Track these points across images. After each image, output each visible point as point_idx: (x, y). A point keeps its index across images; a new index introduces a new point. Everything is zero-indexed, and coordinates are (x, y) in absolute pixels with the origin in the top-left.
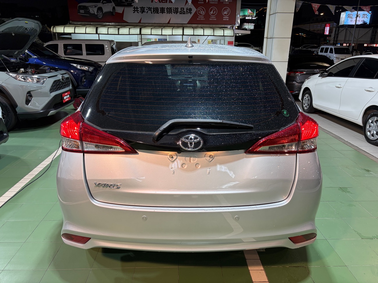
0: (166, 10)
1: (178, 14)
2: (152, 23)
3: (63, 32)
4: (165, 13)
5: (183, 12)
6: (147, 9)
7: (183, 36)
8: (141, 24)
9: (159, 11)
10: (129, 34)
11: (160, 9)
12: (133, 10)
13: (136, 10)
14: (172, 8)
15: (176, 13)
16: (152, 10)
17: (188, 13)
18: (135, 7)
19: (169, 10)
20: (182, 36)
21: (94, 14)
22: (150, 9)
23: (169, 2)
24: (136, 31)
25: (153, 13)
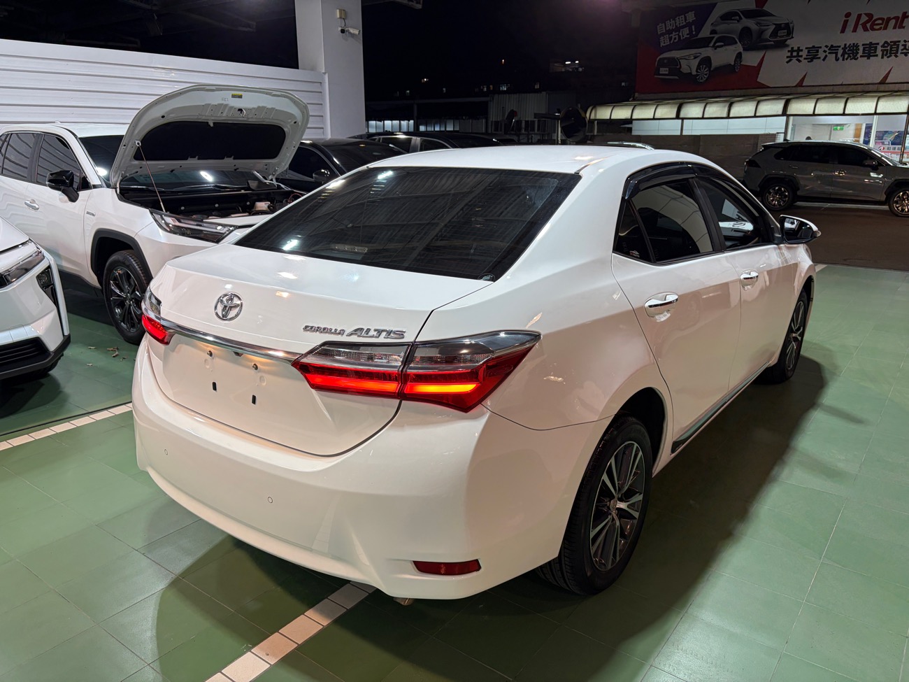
0: (879, 48)
2: (833, 85)
3: (608, 118)
4: (877, 56)
6: (826, 49)
8: (800, 90)
9: (861, 52)
10: (755, 116)
11: (864, 49)
12: (787, 57)
13: (795, 55)
14: (899, 42)
16: (840, 52)
18: (792, 48)
19: (891, 48)
21: (691, 73)
22: (833, 49)
23: (895, 28)
24: (776, 106)
25: (841, 59)
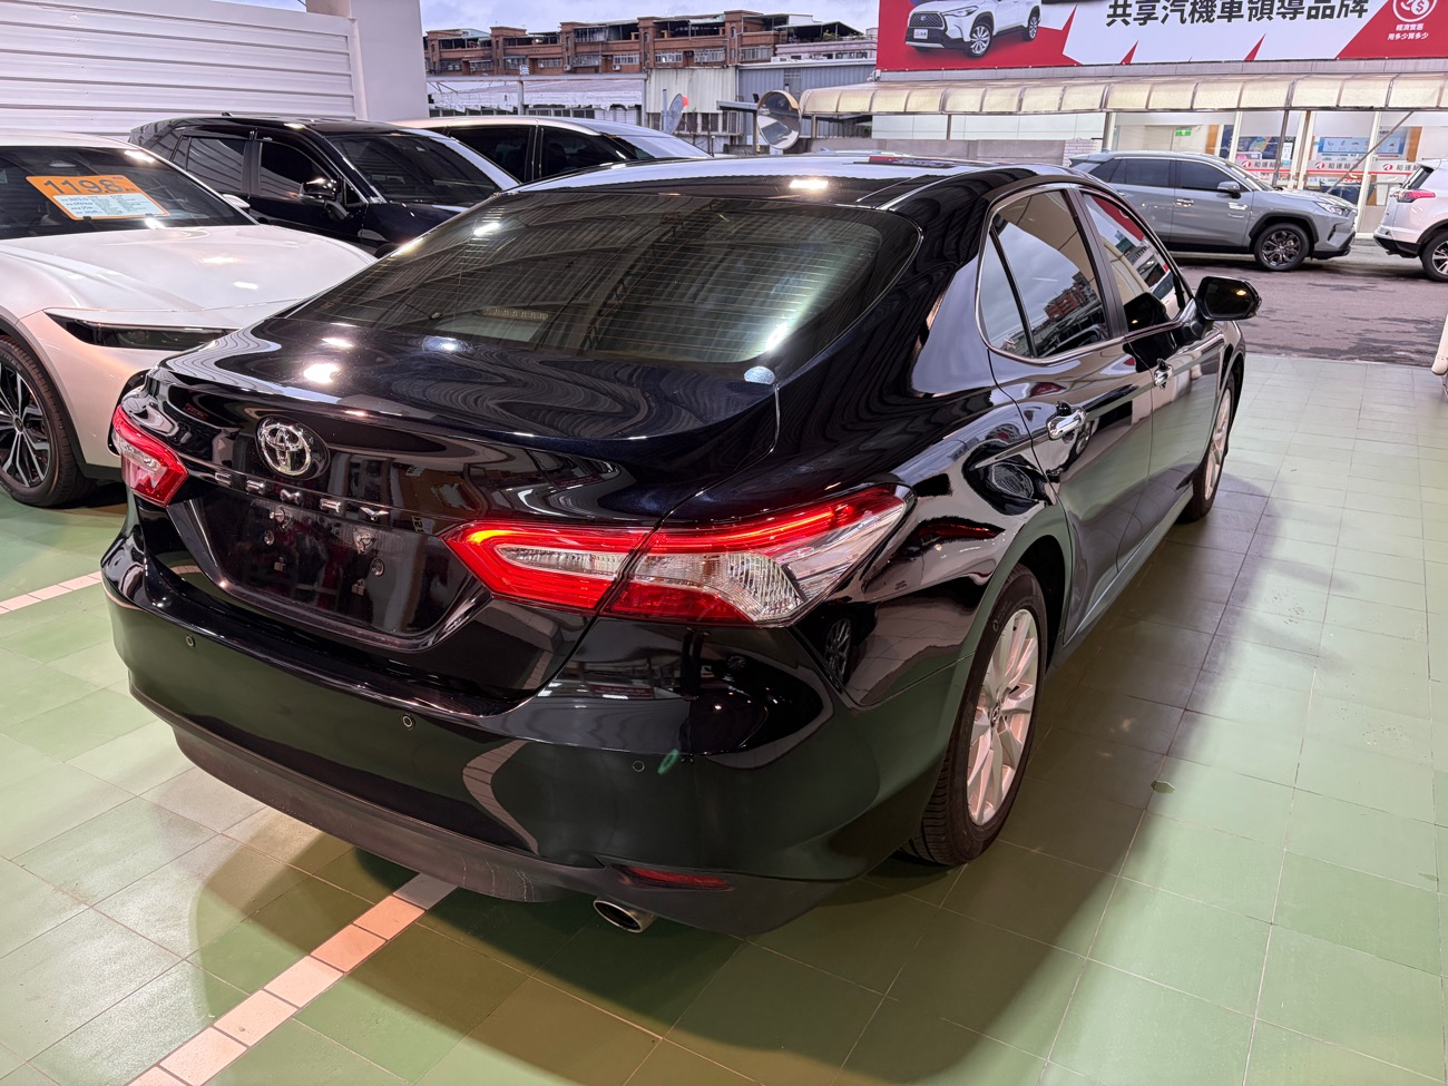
0: (1246, 5)
1: (1301, 18)
3: (834, 110)
4: (1242, 16)
5: (1325, 8)
7: (1291, 112)
8: (1126, 70)
9: (1218, 12)
10: (1059, 112)
11: (1223, 5)
12: (1109, 16)
13: (1120, 12)
15: (1288, 16)
16: (1188, 8)
17: (1349, 14)
18: (1116, 2)
20: (1283, 112)
21: (962, 39)
22: (1177, 4)
24: (1091, 96)
